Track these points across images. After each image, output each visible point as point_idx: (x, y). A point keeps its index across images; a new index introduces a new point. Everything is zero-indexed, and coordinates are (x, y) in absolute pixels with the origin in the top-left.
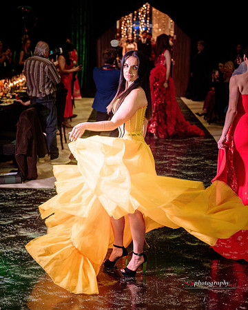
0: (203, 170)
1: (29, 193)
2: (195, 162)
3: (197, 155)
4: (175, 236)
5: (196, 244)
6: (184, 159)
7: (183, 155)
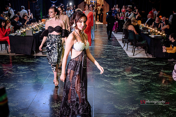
0: (112, 49)
2: (110, 47)
3: (110, 44)
5: (109, 76)
6: (106, 45)
7: (106, 44)
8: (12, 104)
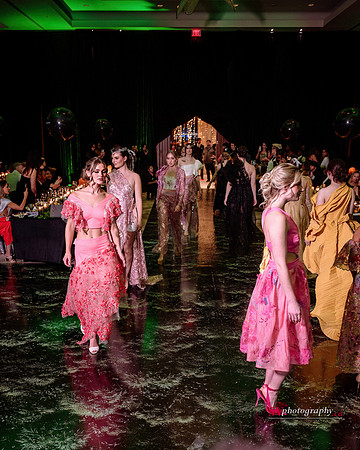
8: (38, 380)
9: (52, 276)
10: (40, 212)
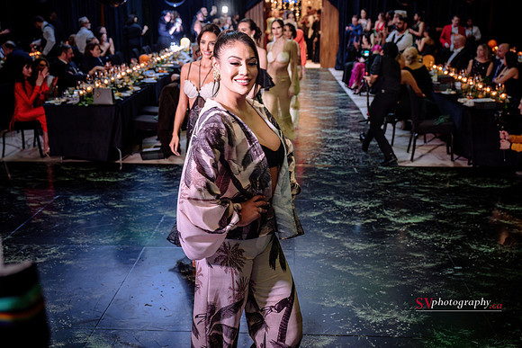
1: (171, 169)
2: (341, 135)
4: (316, 214)
5: (337, 222)
9: (95, 177)
10: (82, 98)
